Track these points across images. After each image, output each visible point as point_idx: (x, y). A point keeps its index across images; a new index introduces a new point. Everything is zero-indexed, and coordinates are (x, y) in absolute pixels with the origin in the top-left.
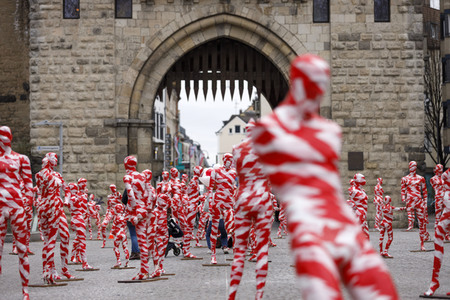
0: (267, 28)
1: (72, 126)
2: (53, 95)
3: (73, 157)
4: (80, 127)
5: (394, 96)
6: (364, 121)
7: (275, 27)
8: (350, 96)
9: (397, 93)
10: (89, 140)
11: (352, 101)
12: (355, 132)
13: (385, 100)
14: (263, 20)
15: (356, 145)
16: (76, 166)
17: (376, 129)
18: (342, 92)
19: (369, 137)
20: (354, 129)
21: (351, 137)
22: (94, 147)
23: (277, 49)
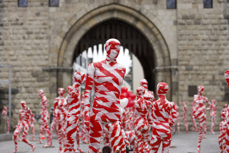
0: (139, 12)
1: (23, 71)
2: (12, 52)
3: (24, 90)
4: (28, 71)
5: (216, 52)
6: (197, 67)
7: (144, 12)
8: (189, 52)
9: (217, 50)
10: (34, 79)
11: (190, 55)
12: (192, 74)
13: (210, 55)
14: (137, 7)
15: (193, 82)
16: (26, 95)
17: (204, 72)
18: (184, 50)
19: (201, 77)
20: (191, 72)
21: (190, 77)
22: (37, 84)
23: (145, 25)
